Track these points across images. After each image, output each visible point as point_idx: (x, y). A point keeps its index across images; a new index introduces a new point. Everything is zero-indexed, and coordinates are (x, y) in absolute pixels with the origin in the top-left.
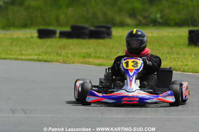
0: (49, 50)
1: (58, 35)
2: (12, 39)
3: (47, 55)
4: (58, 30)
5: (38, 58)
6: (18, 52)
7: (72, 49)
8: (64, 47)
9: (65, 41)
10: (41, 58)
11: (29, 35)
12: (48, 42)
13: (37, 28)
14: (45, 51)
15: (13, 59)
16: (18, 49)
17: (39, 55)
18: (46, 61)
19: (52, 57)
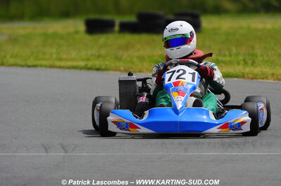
0: (103, 52)
1: (117, 28)
2: (46, 35)
3: (100, 59)
4: (118, 20)
5: (86, 65)
6: (54, 56)
7: (138, 50)
8: (127, 47)
9: (129, 38)
10: (90, 64)
11: (71, 29)
12: (102, 39)
13: (85, 17)
14: (97, 54)
15: (46, 66)
16: (54, 50)
17: (88, 60)
18: (98, 69)
19: (107, 63)
